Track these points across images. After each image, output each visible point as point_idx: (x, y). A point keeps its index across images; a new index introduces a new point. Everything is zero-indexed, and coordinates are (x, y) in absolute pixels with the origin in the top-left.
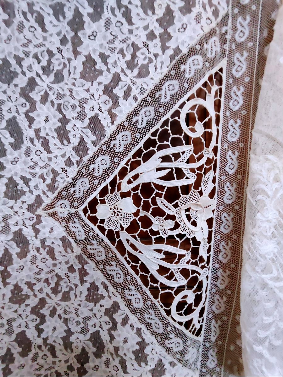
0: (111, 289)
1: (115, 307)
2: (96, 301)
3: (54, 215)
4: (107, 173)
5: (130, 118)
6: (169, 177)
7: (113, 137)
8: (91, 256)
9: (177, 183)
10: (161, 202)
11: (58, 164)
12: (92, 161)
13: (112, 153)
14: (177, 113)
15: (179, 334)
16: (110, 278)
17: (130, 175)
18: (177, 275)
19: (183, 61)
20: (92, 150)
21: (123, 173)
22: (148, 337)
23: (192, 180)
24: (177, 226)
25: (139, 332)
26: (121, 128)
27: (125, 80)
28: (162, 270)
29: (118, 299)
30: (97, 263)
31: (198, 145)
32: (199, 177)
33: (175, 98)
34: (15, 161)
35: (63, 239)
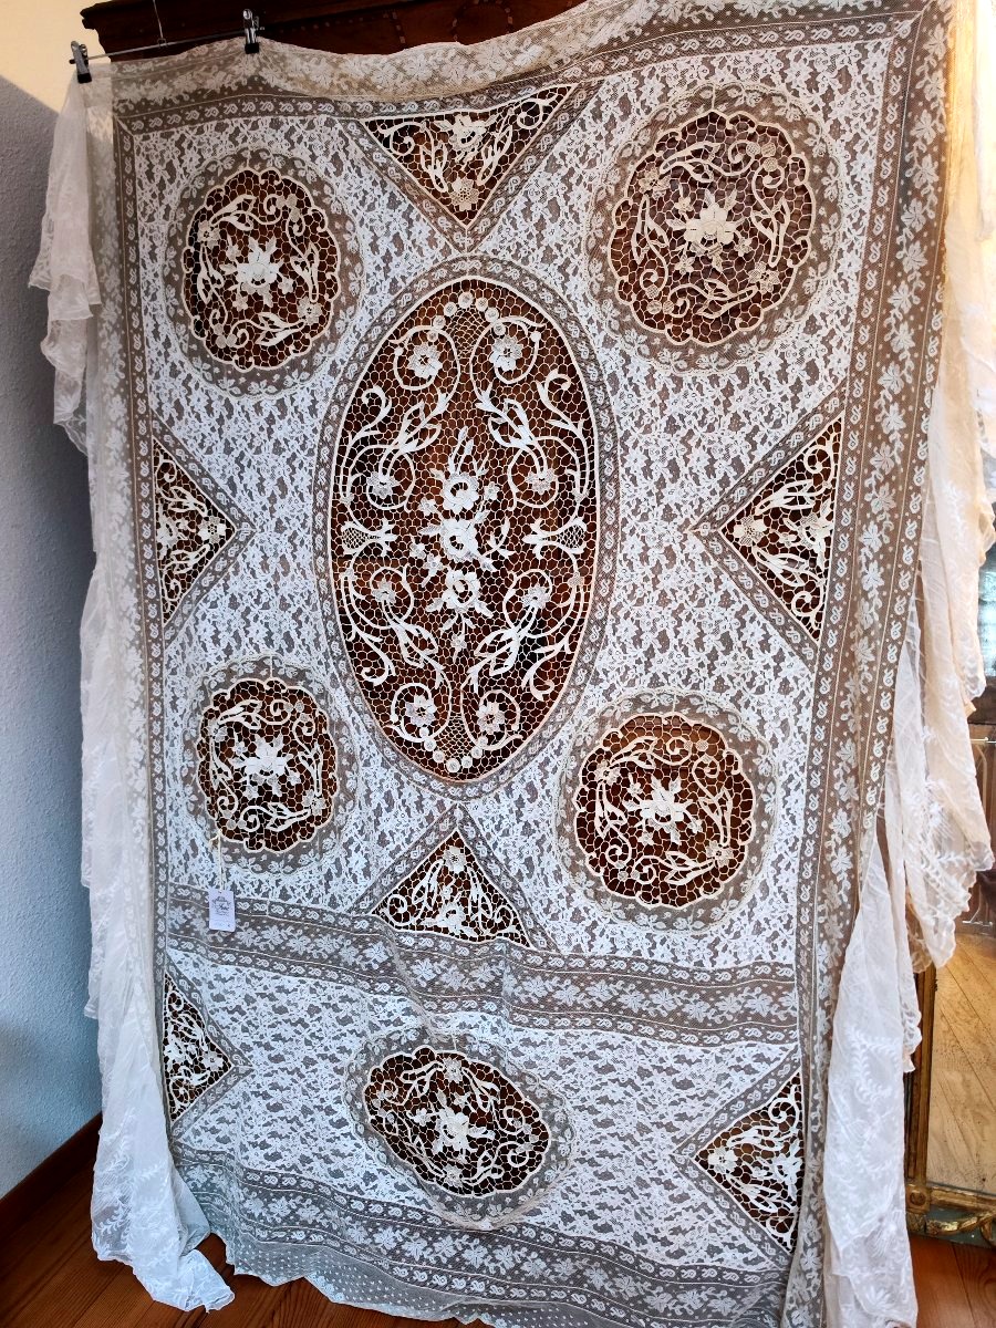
0: (742, 595)
1: (745, 608)
2: (727, 607)
3: (698, 534)
4: (744, 500)
5: (764, 458)
6: (793, 503)
7: (751, 473)
8: (726, 568)
9: (800, 507)
10: (787, 521)
11: (705, 494)
12: (732, 491)
13: (749, 485)
14: (801, 457)
15: (797, 628)
16: (741, 586)
17: (762, 503)
18: (798, 578)
19: (807, 418)
20: (733, 483)
21: (757, 500)
22: (771, 630)
23: (812, 505)
24: (798, 540)
25: (764, 627)
26: (757, 466)
27: (763, 430)
28: (786, 574)
29: (748, 602)
30: (731, 574)
31: (817, 479)
32: (818, 504)
33: (800, 445)
34: (671, 492)
35: (703, 555)
